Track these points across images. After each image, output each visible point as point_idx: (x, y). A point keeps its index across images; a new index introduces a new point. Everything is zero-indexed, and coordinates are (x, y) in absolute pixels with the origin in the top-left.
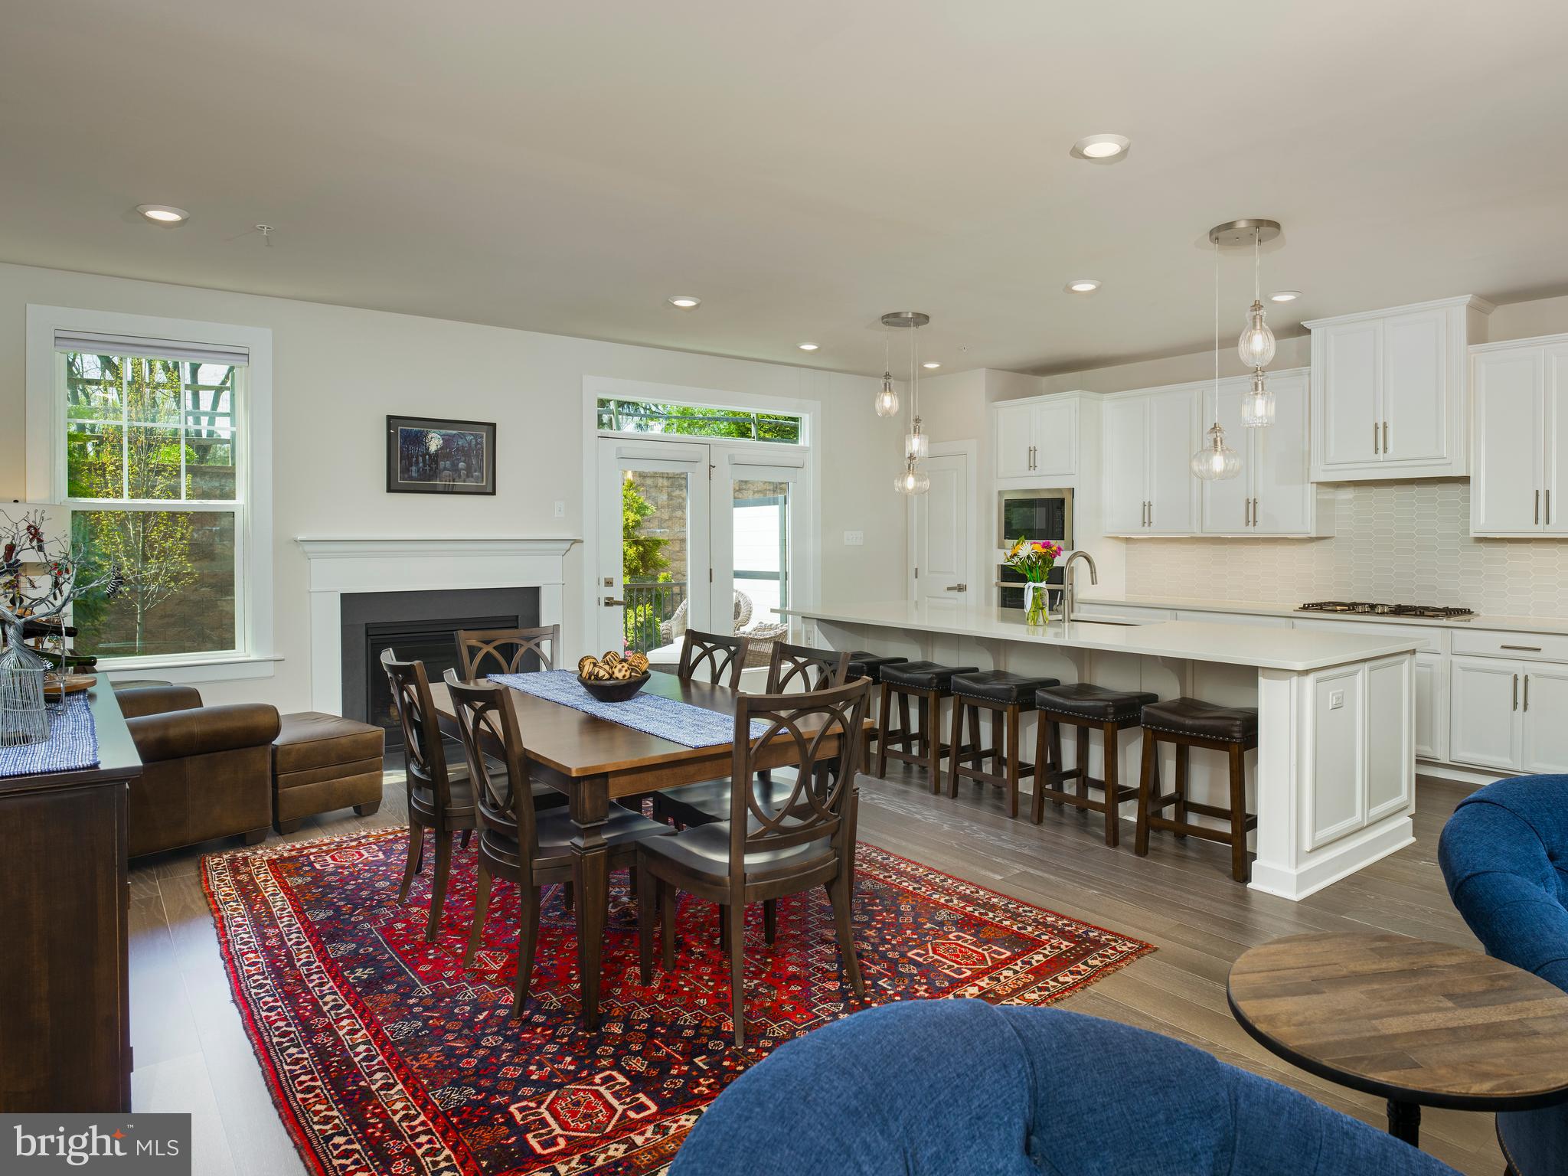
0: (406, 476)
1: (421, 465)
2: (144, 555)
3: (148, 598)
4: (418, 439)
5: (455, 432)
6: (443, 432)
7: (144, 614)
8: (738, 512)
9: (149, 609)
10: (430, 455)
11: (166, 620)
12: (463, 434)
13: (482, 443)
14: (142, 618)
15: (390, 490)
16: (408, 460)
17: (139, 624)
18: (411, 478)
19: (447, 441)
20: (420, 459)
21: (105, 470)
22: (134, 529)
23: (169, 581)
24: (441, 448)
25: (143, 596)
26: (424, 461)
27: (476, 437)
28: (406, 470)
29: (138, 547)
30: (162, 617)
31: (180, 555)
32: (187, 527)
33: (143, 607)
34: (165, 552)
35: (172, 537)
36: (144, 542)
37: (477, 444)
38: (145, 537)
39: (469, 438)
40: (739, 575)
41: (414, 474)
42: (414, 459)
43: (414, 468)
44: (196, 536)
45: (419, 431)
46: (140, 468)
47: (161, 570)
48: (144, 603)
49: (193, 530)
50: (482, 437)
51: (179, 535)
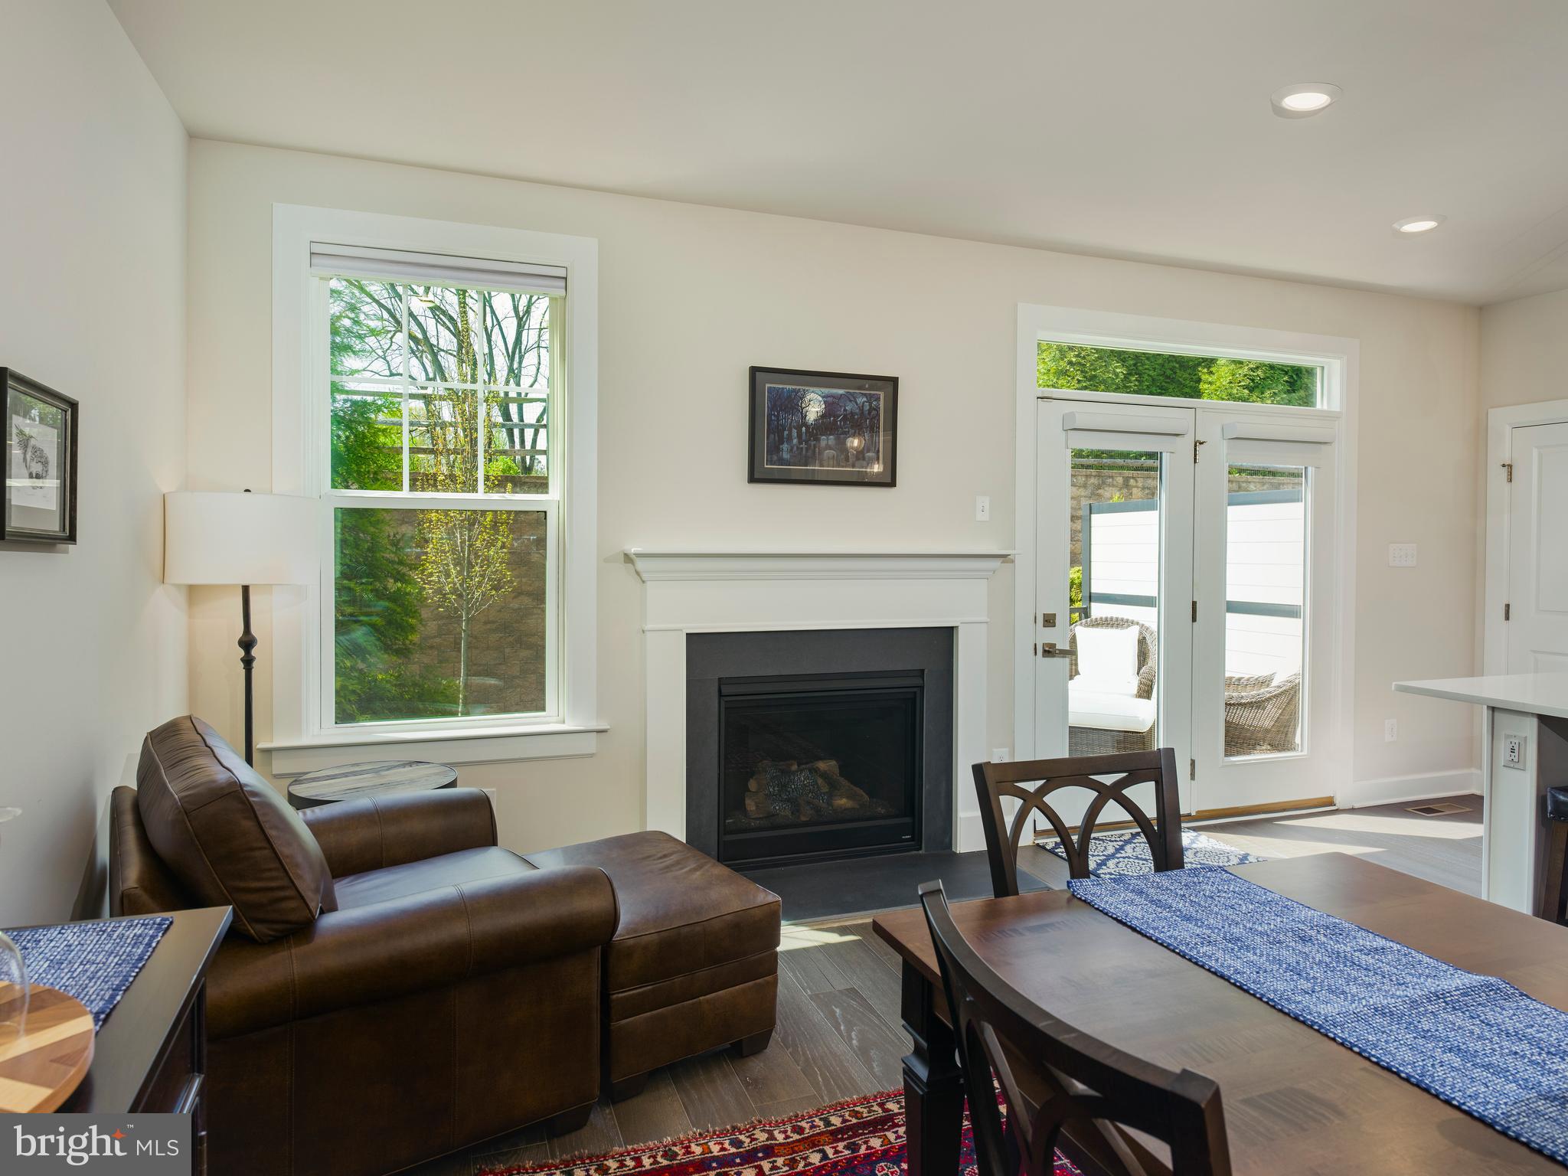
0: (775, 458)
1: (795, 441)
2: (469, 562)
3: (472, 606)
4: (791, 404)
5: (841, 392)
6: (826, 391)
7: (468, 620)
8: (1234, 513)
9: (473, 616)
10: (807, 427)
11: (488, 626)
12: (852, 394)
13: (877, 409)
14: (467, 624)
15: (752, 479)
16: (778, 433)
17: (464, 631)
18: (782, 462)
19: (831, 405)
20: (795, 432)
21: (436, 480)
22: (461, 539)
23: (491, 590)
24: (823, 416)
25: (468, 603)
26: (799, 436)
27: (870, 398)
28: (774, 449)
29: (464, 555)
30: (486, 623)
31: (501, 563)
32: (508, 536)
33: (467, 614)
34: (488, 561)
35: (494, 546)
36: (469, 550)
37: (871, 409)
38: (470, 546)
39: (861, 400)
40: (1235, 607)
41: (786, 456)
42: (786, 433)
43: (785, 446)
44: (516, 544)
45: (794, 390)
46: (466, 478)
47: (484, 579)
48: (468, 611)
49: (513, 539)
50: (878, 399)
51: (499, 544)
